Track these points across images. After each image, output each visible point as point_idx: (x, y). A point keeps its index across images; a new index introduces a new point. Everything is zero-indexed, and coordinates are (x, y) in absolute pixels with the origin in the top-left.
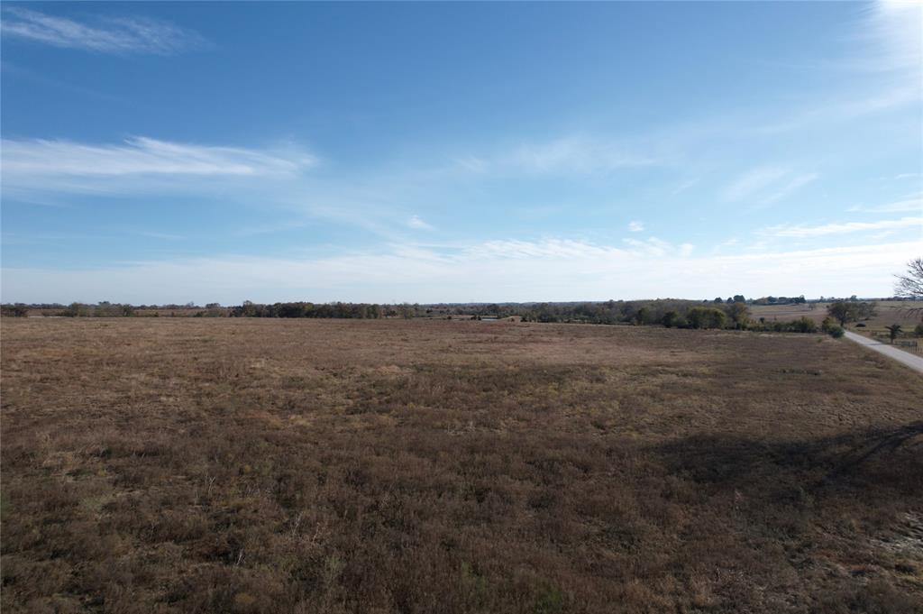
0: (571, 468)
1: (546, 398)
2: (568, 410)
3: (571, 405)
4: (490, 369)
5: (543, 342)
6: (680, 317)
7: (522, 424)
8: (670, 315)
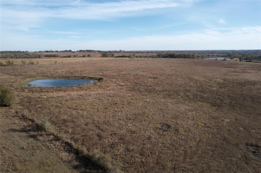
0: (256, 98)
1: (251, 88)
2: (256, 91)
3: (256, 90)
4: (238, 81)
5: (249, 73)
7: (248, 92)
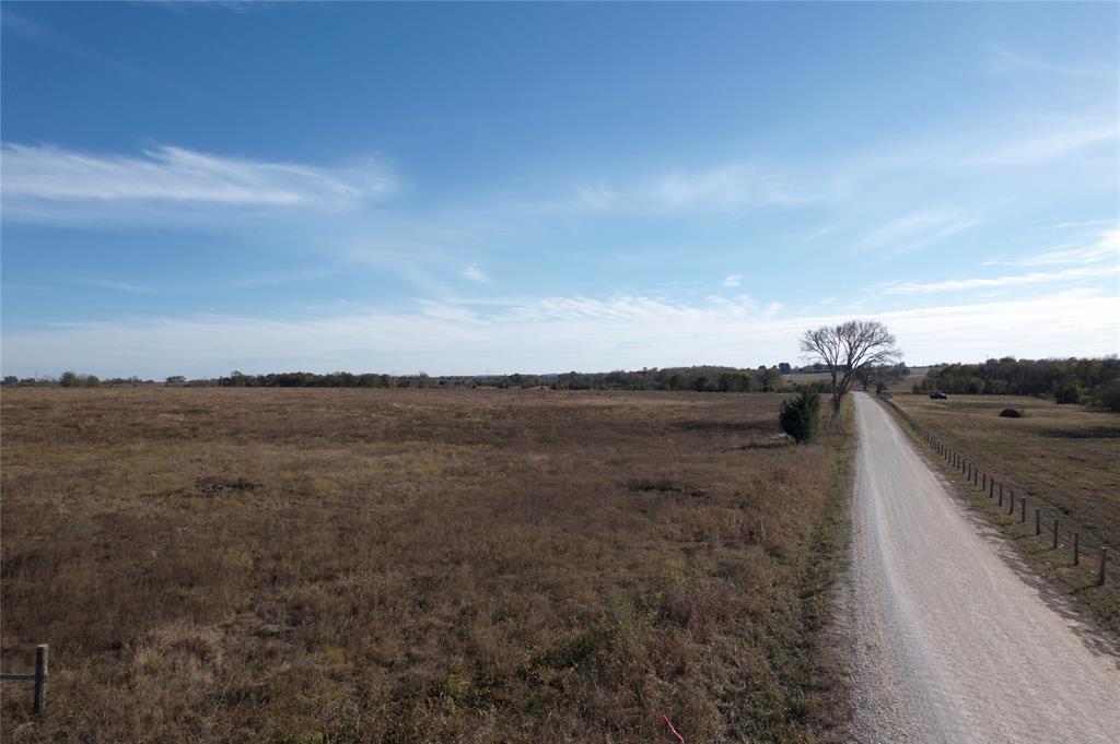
6: (711, 381)
8: (702, 380)
